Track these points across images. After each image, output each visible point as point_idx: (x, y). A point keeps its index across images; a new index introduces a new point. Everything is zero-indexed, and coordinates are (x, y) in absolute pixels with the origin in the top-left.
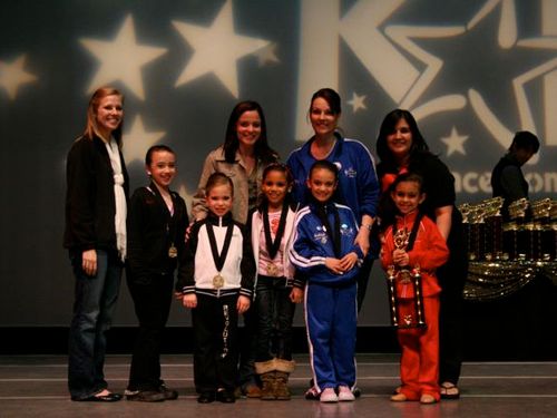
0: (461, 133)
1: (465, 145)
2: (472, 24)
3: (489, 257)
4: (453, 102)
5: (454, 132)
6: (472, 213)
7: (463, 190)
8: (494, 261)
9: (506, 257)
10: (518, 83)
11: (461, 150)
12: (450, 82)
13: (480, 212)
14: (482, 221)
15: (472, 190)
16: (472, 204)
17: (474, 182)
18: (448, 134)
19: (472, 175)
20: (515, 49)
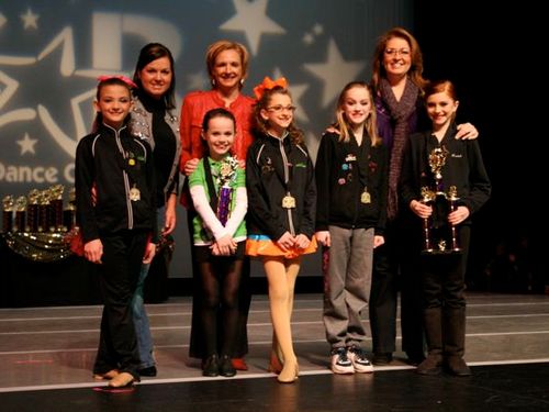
0: (31, 137)
1: (35, 147)
2: (41, 57)
3: (52, 229)
4: (26, 114)
5: (27, 137)
6: (41, 197)
7: (33, 181)
8: (56, 232)
9: (65, 230)
10: (75, 102)
11: (32, 150)
12: (24, 99)
13: (46, 196)
14: (48, 203)
15: (40, 180)
16: (40, 190)
17: (41, 175)
18: (22, 138)
19: (40, 169)
20: (73, 77)
